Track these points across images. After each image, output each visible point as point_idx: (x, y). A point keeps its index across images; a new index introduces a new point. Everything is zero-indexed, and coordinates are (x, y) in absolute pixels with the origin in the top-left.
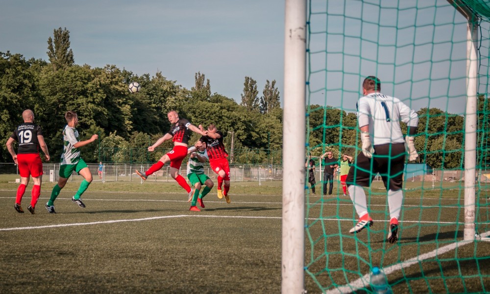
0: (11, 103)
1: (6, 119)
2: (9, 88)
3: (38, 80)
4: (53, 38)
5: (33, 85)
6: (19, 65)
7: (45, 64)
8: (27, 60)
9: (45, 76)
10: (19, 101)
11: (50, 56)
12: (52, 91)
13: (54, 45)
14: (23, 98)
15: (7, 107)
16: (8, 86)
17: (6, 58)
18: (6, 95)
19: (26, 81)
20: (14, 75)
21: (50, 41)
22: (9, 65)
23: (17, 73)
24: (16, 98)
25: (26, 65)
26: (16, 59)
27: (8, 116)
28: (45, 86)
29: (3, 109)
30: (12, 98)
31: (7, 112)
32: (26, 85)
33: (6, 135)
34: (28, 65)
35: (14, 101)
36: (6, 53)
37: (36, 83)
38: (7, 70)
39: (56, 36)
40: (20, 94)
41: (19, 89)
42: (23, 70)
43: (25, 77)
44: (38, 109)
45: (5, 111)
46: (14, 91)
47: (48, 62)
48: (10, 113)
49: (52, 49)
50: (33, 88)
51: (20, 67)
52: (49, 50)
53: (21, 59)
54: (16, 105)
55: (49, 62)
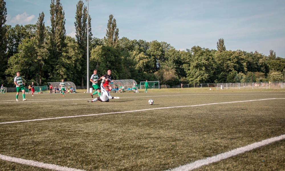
0: (205, 64)
1: (204, 70)
3: (214, 57)
4: (218, 42)
5: (213, 58)
6: (207, 52)
7: (216, 51)
8: (210, 50)
9: (216, 55)
11: (218, 48)
12: (219, 60)
13: (219, 44)
14: (209, 62)
15: (204, 66)
16: (205, 59)
17: (203, 50)
18: (204, 62)
19: (210, 57)
21: (218, 43)
22: (204, 52)
23: (207, 55)
25: (210, 52)
26: (206, 50)
27: (205, 69)
28: (216, 58)
29: (203, 66)
30: (206, 63)
32: (210, 58)
33: (204, 74)
34: (210, 51)
35: (207, 64)
36: (203, 48)
38: (204, 54)
39: (219, 42)
40: (208, 61)
41: (208, 60)
42: (209, 53)
43: (210, 55)
44: (214, 66)
45: (203, 67)
46: (206, 60)
47: (217, 50)
48: (205, 68)
49: (218, 46)
50: (213, 59)
51: (208, 53)
52: (217, 46)
53: (208, 50)
54: (207, 65)
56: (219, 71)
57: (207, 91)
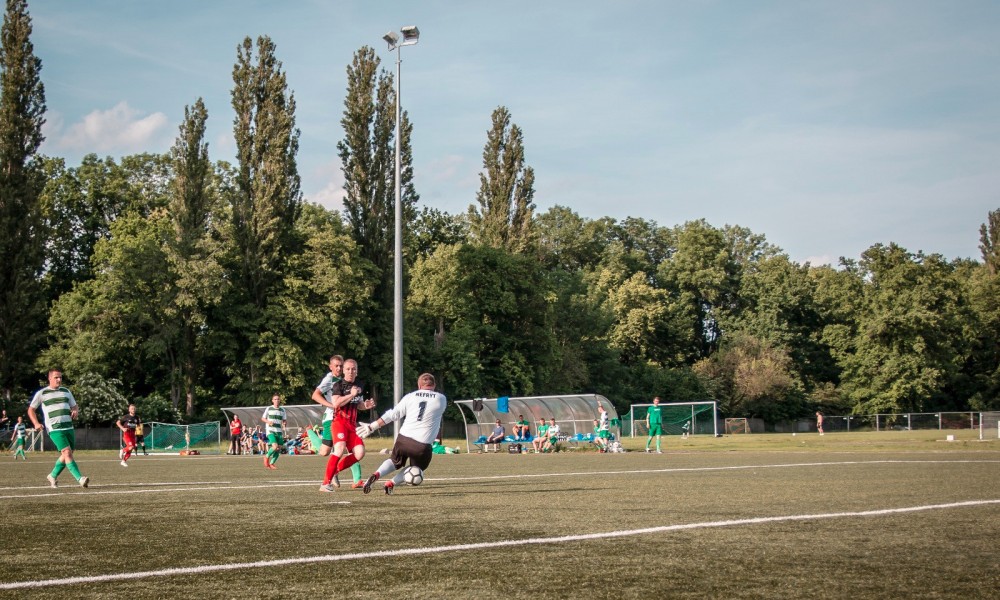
0: (927, 326)
1: (920, 350)
2: (924, 304)
3: (966, 291)
4: (988, 224)
5: (960, 298)
6: (936, 270)
7: (976, 264)
8: (949, 261)
9: (977, 283)
10: (939, 322)
11: (984, 252)
12: (989, 304)
13: (989, 235)
14: (945, 318)
15: (920, 332)
16: (923, 302)
17: (918, 260)
18: (919, 315)
19: (949, 293)
20: (930, 285)
21: (983, 231)
22: (922, 272)
23: (934, 282)
24: (935, 318)
25: (947, 269)
26: (932, 261)
27: (923, 345)
28: (977, 298)
29: (916, 335)
30: (928, 319)
31: (922, 340)
32: (948, 299)
33: (920, 372)
34: (951, 268)
35: (932, 323)
36: (917, 253)
37: (964, 295)
38: (920, 279)
39: (992, 223)
40: (939, 313)
41: (938, 305)
42: (944, 276)
43: (947, 286)
44: (967, 332)
45: (918, 338)
46: (931, 308)
47: (981, 261)
48: (926, 341)
49: (986, 243)
50: (960, 302)
51: (938, 273)
52: (982, 244)
53: (941, 260)
54: (935, 329)
55: (984, 261)
56: (990, 357)
57: (935, 447)
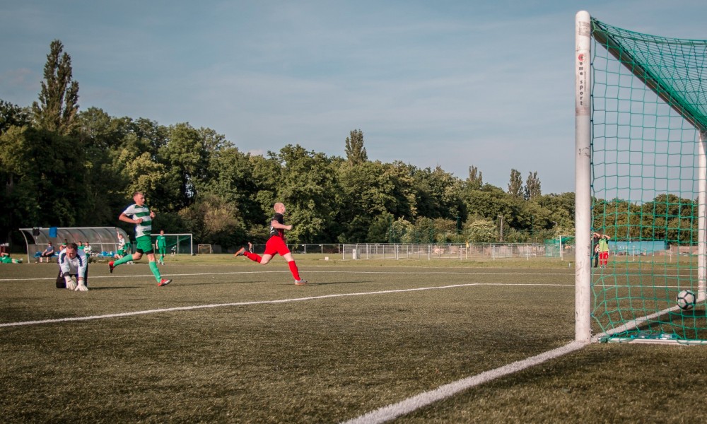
0: (316, 194)
1: (311, 208)
2: (314, 181)
3: (338, 175)
4: (350, 138)
5: (334, 178)
6: (322, 162)
7: (343, 160)
8: (328, 158)
9: (344, 170)
10: (323, 192)
11: (348, 153)
12: (350, 183)
13: (350, 144)
14: (326, 190)
15: (312, 197)
16: (314, 180)
17: (312, 156)
18: (312, 187)
19: (328, 175)
20: (318, 170)
21: (347, 142)
22: (314, 163)
23: (321, 169)
24: (320, 190)
25: (327, 162)
26: (319, 157)
27: (314, 204)
28: (344, 179)
29: (310, 199)
30: (317, 190)
31: (313, 201)
32: (328, 179)
33: (311, 220)
34: (329, 161)
35: (319, 192)
36: (311, 151)
37: (336, 177)
38: (313, 167)
39: (352, 137)
40: (323, 187)
41: (322, 182)
42: (326, 166)
43: (327, 171)
44: (338, 198)
46: (318, 184)
47: (346, 158)
48: (315, 202)
49: (349, 148)
50: (334, 181)
51: (323, 164)
52: (346, 149)
53: (324, 157)
54: (320, 196)
55: (347, 159)
56: (350, 213)
57: (319, 264)
